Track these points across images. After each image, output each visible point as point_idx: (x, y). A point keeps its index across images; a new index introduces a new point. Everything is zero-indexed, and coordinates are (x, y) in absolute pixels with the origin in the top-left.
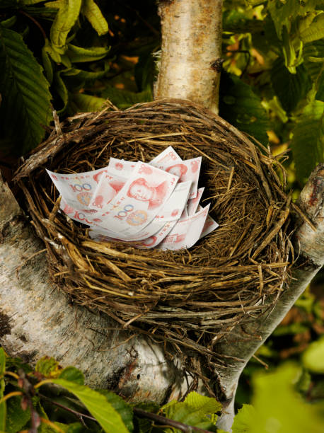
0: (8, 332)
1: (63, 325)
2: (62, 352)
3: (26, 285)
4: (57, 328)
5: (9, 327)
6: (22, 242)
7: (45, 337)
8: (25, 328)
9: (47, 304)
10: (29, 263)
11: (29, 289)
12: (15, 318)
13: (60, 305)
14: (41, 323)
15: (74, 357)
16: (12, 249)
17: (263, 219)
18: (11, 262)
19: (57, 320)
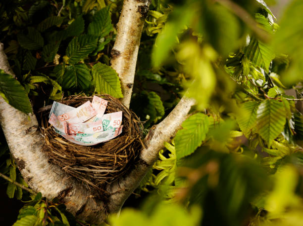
0: (24, 168)
1: (45, 169)
2: (42, 179)
3: (34, 151)
4: (42, 169)
5: (25, 166)
6: (35, 135)
7: (37, 172)
8: (30, 167)
9: (40, 160)
10: (36, 143)
11: (34, 153)
12: (27, 162)
13: (45, 161)
14: (36, 166)
15: (47, 182)
16: (31, 137)
17: (124, 141)
18: (29, 142)
19: (43, 166)
